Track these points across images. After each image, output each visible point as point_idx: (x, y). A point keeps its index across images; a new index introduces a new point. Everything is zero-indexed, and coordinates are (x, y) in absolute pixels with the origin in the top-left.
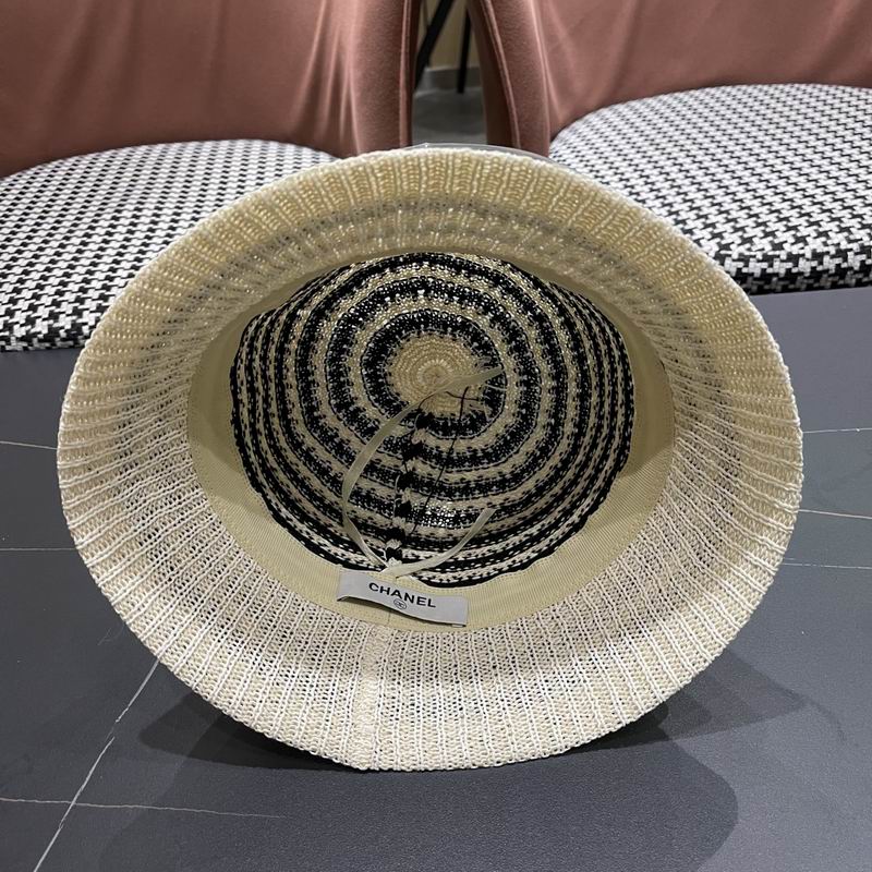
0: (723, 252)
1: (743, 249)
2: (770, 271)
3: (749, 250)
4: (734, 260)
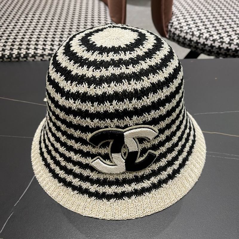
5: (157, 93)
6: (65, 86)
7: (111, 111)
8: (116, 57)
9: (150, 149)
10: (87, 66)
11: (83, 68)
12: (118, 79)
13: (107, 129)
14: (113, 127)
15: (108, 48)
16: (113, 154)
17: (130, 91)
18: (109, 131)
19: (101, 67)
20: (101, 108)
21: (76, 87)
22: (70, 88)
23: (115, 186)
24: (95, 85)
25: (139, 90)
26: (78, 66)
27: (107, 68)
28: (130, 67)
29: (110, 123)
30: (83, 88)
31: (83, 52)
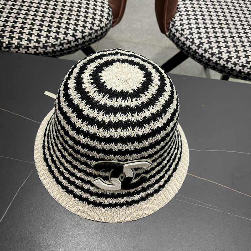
0: (229, 60)
1: (236, 60)
2: (242, 70)
3: (238, 61)
4: (231, 64)
5: (155, 137)
6: (76, 122)
7: (115, 150)
8: (124, 104)
9: (143, 173)
10: (97, 109)
11: (94, 111)
12: (124, 125)
13: (110, 161)
14: (115, 160)
15: (117, 91)
16: (112, 178)
17: (133, 136)
18: (112, 163)
19: (110, 113)
20: (107, 147)
21: (87, 127)
22: (81, 125)
23: (111, 198)
24: (104, 129)
25: (141, 135)
26: (89, 108)
27: (115, 114)
28: (135, 115)
29: (113, 158)
30: (93, 129)
31: (95, 92)
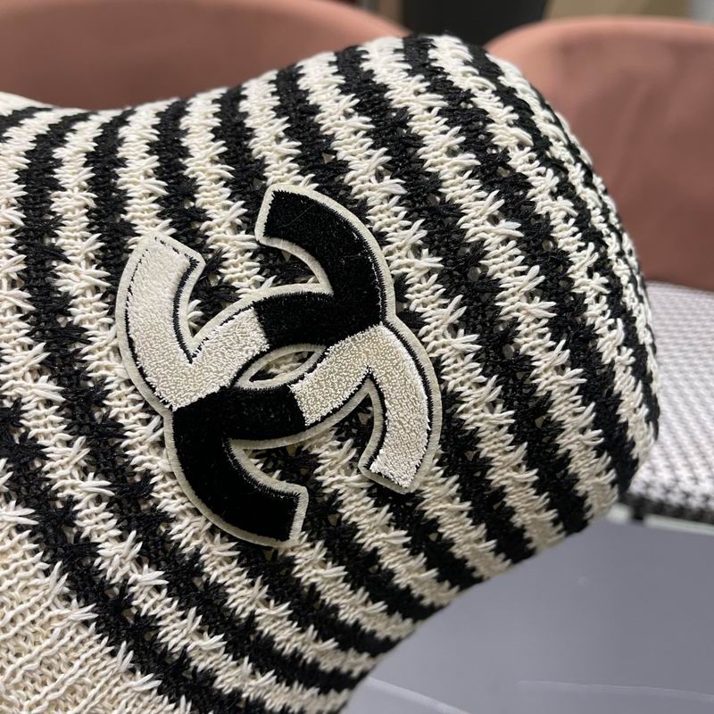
9: (315, 489)
14: (394, 264)
23: (62, 393)
29: (408, 247)
